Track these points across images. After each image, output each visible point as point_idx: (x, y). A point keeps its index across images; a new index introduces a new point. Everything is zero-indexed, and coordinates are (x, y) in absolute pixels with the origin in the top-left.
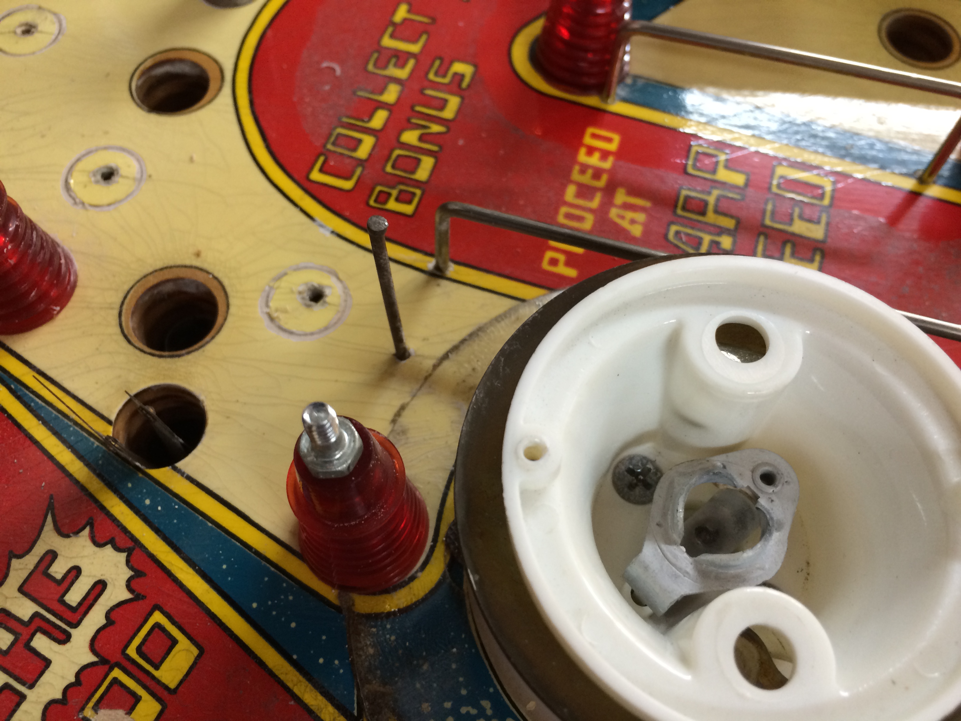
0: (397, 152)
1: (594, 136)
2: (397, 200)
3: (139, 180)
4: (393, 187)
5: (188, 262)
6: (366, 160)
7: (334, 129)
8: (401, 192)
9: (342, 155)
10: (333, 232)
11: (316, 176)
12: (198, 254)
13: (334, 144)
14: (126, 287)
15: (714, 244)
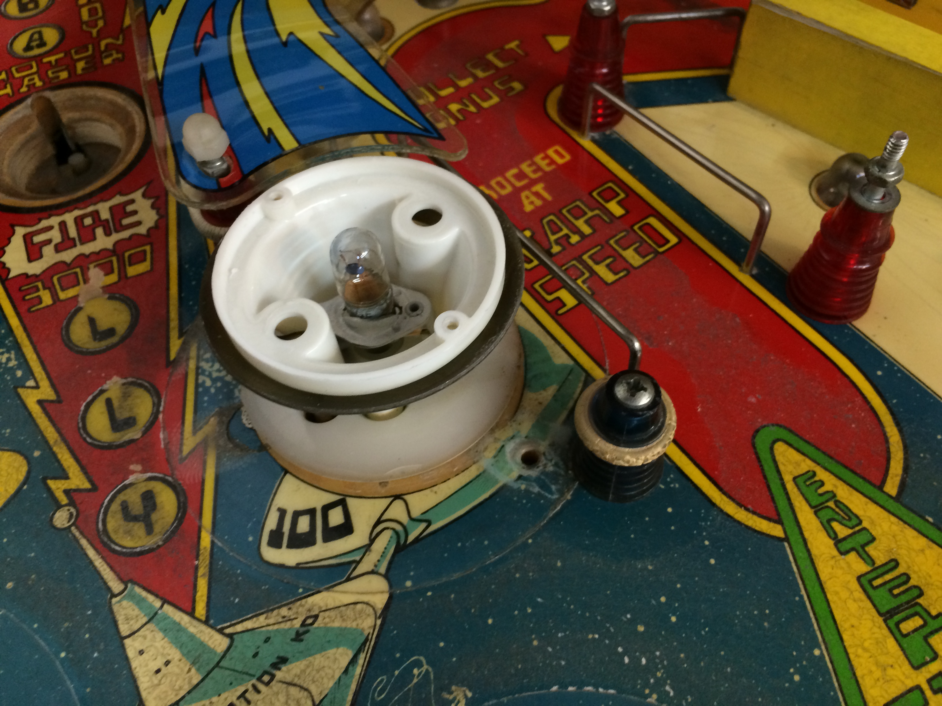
1: (557, 152)
15: (567, 237)
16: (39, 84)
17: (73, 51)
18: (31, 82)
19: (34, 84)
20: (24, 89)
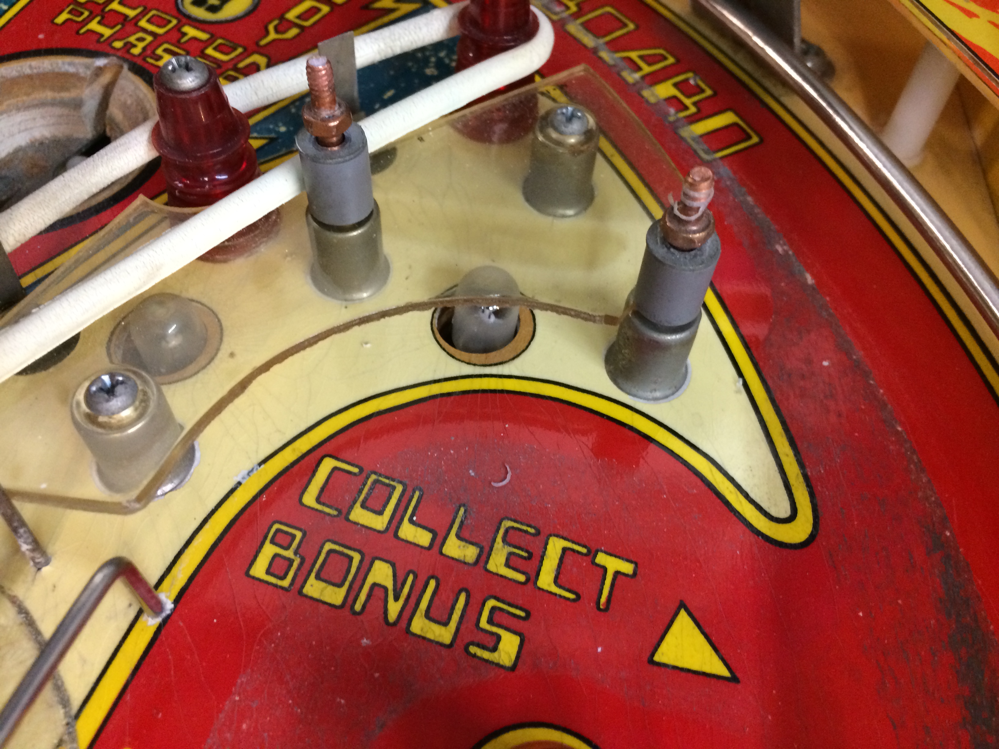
0: (357, 557)
2: (276, 556)
4: (296, 553)
5: (223, 346)
6: (348, 519)
7: (400, 482)
8: (290, 562)
9: (360, 491)
10: (239, 484)
11: (328, 465)
12: (231, 355)
13: (376, 482)
16: (136, 51)
17: (219, 41)
18: (135, 42)
19: (135, 46)
20: (118, 44)
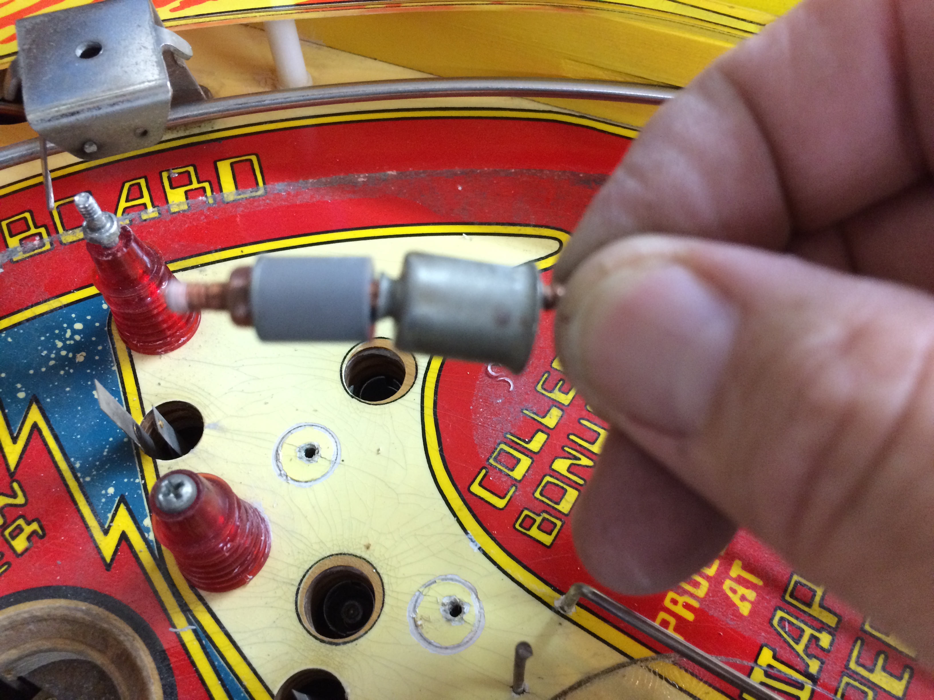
0: (548, 479)
2: (539, 528)
3: (334, 463)
4: (539, 515)
5: (358, 553)
6: (520, 481)
7: (498, 445)
8: (544, 519)
9: (501, 471)
10: (480, 548)
11: (476, 488)
12: (368, 547)
13: (495, 459)
14: (307, 567)
15: (814, 639)
